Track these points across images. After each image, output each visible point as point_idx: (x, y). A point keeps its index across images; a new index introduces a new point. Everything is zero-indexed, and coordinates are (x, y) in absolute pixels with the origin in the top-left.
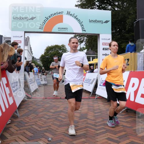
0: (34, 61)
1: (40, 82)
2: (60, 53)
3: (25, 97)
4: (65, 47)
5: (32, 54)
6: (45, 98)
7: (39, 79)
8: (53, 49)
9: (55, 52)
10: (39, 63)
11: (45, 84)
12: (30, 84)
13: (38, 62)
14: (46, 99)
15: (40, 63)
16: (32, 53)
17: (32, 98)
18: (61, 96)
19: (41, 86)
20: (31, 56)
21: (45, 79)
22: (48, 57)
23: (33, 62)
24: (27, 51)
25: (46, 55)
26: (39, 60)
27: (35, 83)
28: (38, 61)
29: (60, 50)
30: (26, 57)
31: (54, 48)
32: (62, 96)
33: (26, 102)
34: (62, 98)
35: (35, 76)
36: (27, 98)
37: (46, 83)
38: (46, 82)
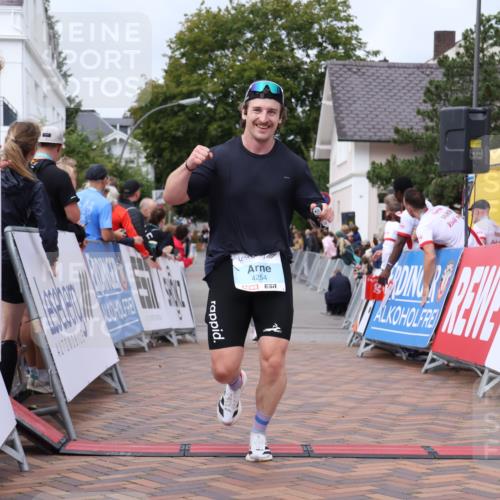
0: (84, 140)
1: (137, 316)
2: (299, 65)
3: (10, 443)
4: (348, 19)
5: (65, 76)
6: (176, 449)
7: (128, 295)
8: (241, 32)
9: (258, 62)
10: (127, 155)
11: (179, 332)
12: (55, 330)
13: (117, 151)
14: (185, 452)
15: (130, 154)
16: (60, 65)
17: (70, 447)
18: (308, 433)
19: (141, 350)
20: (52, 99)
21: (172, 287)
22: (201, 105)
23: (70, 152)
24: (19, 48)
25: (185, 89)
26: (123, 128)
27: (91, 322)
28: (118, 134)
29: (306, 47)
30: (17, 107)
31: (250, 26)
32: (322, 430)
33: (18, 480)
34: (316, 450)
35: (94, 262)
36: (28, 451)
37: (187, 323)
38: (185, 311)
